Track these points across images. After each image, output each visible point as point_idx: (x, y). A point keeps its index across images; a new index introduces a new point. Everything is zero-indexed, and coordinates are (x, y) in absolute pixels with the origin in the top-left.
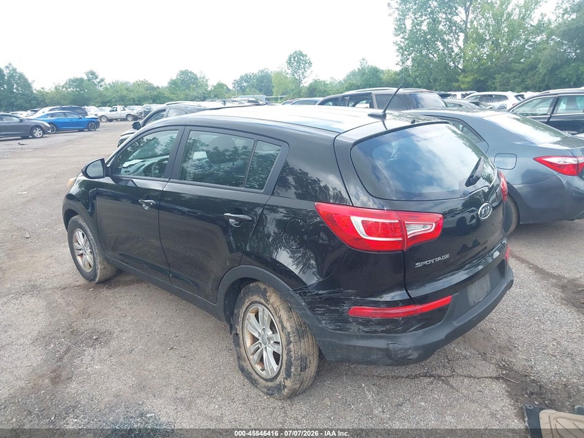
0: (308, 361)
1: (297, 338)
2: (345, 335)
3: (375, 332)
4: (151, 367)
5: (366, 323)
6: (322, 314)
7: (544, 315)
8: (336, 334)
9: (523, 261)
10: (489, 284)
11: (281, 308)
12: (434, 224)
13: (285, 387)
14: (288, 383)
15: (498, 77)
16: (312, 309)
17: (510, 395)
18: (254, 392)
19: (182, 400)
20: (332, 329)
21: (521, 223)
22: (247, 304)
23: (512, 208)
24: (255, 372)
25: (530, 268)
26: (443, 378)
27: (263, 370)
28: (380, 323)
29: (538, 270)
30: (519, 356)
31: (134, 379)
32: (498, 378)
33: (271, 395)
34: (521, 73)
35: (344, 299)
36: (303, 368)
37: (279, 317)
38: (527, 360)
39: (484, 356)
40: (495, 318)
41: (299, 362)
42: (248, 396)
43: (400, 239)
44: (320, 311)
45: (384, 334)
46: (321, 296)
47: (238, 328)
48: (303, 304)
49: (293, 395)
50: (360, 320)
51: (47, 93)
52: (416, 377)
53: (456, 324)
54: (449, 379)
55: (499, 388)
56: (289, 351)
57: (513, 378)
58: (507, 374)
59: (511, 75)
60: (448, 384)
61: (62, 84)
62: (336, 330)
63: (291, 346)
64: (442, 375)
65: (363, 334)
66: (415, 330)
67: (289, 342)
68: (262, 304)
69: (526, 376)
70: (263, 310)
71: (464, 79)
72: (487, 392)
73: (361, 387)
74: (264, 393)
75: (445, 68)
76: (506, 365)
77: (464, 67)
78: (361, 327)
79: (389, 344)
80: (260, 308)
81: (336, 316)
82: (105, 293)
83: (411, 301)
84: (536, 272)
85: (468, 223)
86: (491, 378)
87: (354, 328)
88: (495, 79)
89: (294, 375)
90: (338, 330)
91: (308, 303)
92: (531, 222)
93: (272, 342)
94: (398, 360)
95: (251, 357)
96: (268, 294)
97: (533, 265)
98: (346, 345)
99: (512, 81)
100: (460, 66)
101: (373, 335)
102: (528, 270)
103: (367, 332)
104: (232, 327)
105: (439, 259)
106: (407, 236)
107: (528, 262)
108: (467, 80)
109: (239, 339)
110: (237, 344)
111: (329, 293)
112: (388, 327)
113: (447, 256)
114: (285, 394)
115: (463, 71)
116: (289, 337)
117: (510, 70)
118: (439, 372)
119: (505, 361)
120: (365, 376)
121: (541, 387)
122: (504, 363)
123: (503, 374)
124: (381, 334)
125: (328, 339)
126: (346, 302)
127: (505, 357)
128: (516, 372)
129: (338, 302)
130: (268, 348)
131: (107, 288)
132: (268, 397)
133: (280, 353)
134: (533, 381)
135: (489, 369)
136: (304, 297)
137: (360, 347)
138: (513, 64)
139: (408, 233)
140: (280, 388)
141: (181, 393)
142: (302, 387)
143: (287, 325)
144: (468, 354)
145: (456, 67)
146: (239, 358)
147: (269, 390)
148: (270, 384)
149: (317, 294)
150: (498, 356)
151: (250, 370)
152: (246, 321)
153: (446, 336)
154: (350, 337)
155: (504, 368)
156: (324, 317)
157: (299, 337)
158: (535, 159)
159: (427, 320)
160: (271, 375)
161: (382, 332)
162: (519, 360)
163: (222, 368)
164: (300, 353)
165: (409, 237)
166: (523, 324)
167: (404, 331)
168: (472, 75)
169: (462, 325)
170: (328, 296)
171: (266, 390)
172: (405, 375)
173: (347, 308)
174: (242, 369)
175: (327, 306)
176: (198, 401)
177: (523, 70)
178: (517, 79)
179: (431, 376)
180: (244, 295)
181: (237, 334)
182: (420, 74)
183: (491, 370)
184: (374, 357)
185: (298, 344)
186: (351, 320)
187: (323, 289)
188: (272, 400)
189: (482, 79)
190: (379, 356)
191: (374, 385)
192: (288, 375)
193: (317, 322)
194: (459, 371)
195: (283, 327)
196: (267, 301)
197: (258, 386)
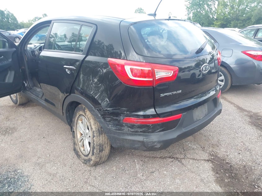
0: (104, 146)
1: (98, 134)
2: (121, 133)
3: (137, 132)
4: (30, 146)
5: (132, 127)
6: (109, 121)
7: (238, 129)
8: (117, 132)
9: (232, 103)
10: (207, 110)
11: (91, 118)
12: (172, 72)
13: (91, 160)
14: (93, 158)
15: (232, 22)
16: (104, 118)
17: (213, 170)
18: (77, 161)
19: (39, 164)
20: (115, 130)
21: (233, 85)
22: (78, 116)
23: (229, 77)
24: (81, 151)
25: (235, 107)
26: (179, 159)
27: (84, 150)
28: (140, 127)
29: (239, 108)
30: (222, 150)
31: (19, 152)
32: (208, 161)
33: (86, 163)
34: (243, 21)
35: (121, 113)
36: (101, 150)
37: (90, 123)
38: (226, 152)
39: (203, 149)
40: (213, 130)
41: (98, 147)
42: (74, 163)
43: (151, 79)
44: (108, 119)
45: (142, 133)
46: (108, 111)
47: (74, 128)
48: (100, 115)
49: (96, 164)
50: (129, 125)
51: (25, 23)
52: (165, 158)
53: (184, 130)
54: (182, 160)
55: (208, 166)
56: (94, 141)
57: (216, 161)
58: (213, 158)
59: (239, 22)
60: (181, 162)
61: (32, 19)
62: (116, 130)
63: (95, 138)
64: (179, 157)
65: (131, 132)
66: (159, 132)
67: (94, 136)
68: (84, 116)
69: (224, 160)
70: (84, 119)
71: (216, 23)
72: (201, 167)
73: (134, 161)
74: (83, 163)
75: (208, 18)
76: (214, 154)
77: (217, 17)
78: (130, 129)
79: (144, 139)
80: (83, 118)
81: (117, 122)
82: (22, 109)
83: (157, 115)
84: (238, 109)
85: (197, 77)
86: (205, 160)
87: (126, 129)
88: (231, 24)
89: (96, 154)
90: (118, 130)
91: (102, 115)
92: (238, 84)
93: (88, 136)
94: (150, 148)
95: (80, 143)
96: (86, 111)
97: (237, 105)
98: (122, 139)
99: (239, 25)
100: (215, 17)
101: (136, 133)
102: (234, 108)
103: (133, 132)
104: (72, 128)
105: (175, 92)
106: (155, 78)
107: (234, 104)
108: (218, 24)
109: (74, 134)
110: (74, 137)
111: (113, 110)
112: (144, 129)
113: (180, 91)
114: (91, 163)
115: (216, 19)
116: (94, 134)
117: (238, 20)
118: (178, 156)
119: (214, 152)
120: (138, 156)
121: (231, 166)
122: (213, 153)
123: (211, 159)
124: (140, 133)
125: (113, 135)
126: (122, 115)
127: (214, 150)
128: (219, 158)
129: (118, 115)
130: (86, 139)
131: (23, 107)
132: (84, 164)
133: (90, 142)
134: (227, 163)
135: (205, 156)
136: (100, 112)
137: (129, 140)
138: (240, 17)
139: (156, 77)
140: (90, 160)
141: (40, 160)
142: (101, 160)
143: (93, 127)
144: (195, 147)
145: (213, 17)
146: (75, 144)
147: (85, 161)
148: (86, 158)
149: (107, 110)
150: (211, 149)
151: (79, 150)
152: (78, 125)
153: (177, 136)
154: (123, 134)
155: (213, 155)
156: (110, 123)
157: (99, 134)
158: (242, 52)
159: (166, 127)
160: (87, 153)
161: (141, 132)
162: (221, 152)
163: (66, 148)
164: (99, 142)
165: (156, 79)
166: (227, 134)
167: (153, 132)
168: (220, 21)
169: (188, 131)
170: (112, 111)
171: (83, 161)
172: (159, 156)
173: (122, 118)
174: (75, 150)
175: (112, 117)
176: (47, 165)
177: (244, 20)
178: (241, 24)
179: (173, 158)
180: (76, 111)
181: (74, 132)
182: (196, 20)
183: (206, 156)
184: (136, 146)
185: (99, 137)
186: (124, 125)
187: (110, 107)
188: (86, 166)
189: (225, 23)
190: (139, 145)
191: (141, 161)
192: (93, 154)
193: (106, 125)
194: (188, 156)
195: (91, 128)
196: (85, 114)
197: (80, 158)
